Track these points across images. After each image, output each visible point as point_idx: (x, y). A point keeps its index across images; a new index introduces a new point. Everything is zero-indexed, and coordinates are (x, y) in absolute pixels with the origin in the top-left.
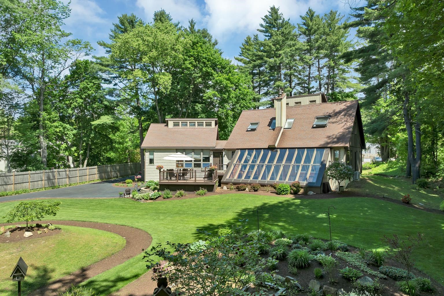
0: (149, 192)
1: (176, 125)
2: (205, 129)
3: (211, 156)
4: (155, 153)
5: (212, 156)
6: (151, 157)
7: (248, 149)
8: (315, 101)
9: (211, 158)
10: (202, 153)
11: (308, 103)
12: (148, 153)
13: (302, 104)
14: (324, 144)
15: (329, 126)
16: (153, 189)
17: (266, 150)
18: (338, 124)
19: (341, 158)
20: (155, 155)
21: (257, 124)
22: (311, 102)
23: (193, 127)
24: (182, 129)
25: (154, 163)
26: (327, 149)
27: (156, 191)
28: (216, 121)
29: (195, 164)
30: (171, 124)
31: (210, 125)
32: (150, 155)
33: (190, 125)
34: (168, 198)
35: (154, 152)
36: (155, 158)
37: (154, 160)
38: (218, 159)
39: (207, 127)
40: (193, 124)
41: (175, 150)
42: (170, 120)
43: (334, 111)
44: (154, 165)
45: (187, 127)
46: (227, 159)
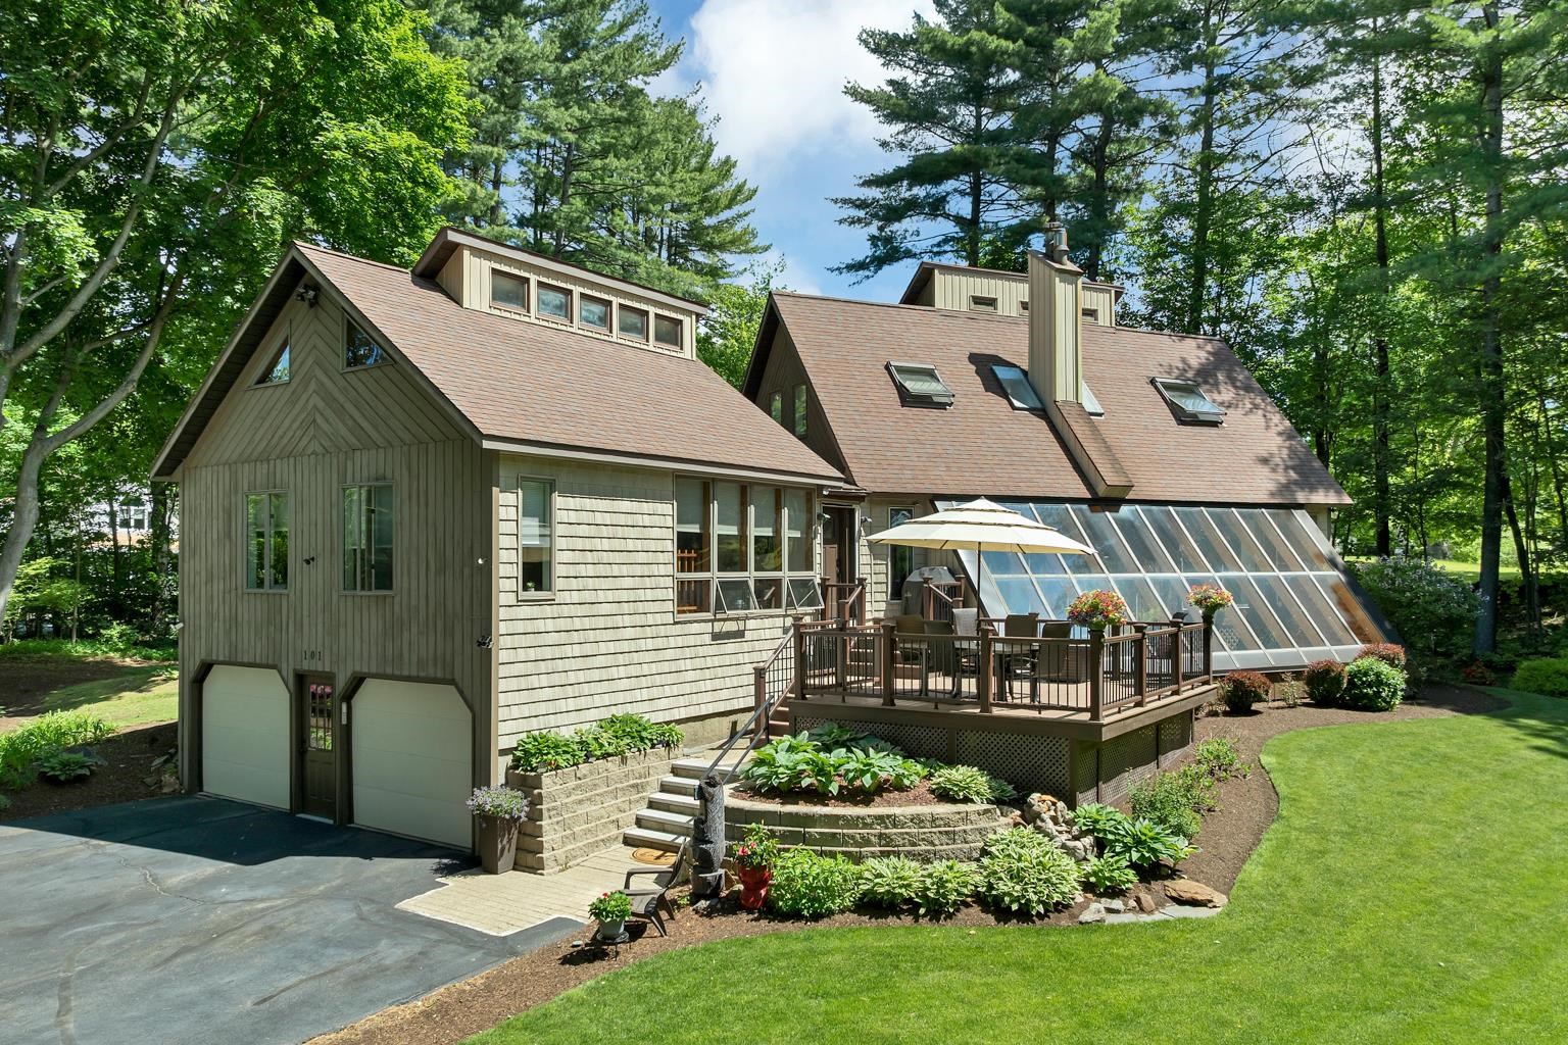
3: (816, 534)
4: (559, 501)
5: (821, 532)
9: (819, 548)
10: (786, 515)
12: (518, 498)
17: (1086, 508)
20: (559, 516)
21: (931, 373)
23: (601, 333)
25: (559, 584)
26: (1299, 512)
31: (675, 340)
32: (526, 510)
33: (582, 318)
35: (553, 486)
36: (557, 543)
37: (557, 557)
39: (664, 349)
40: (597, 308)
41: (671, 486)
42: (473, 251)
44: (550, 602)
45: (568, 328)
46: (867, 550)
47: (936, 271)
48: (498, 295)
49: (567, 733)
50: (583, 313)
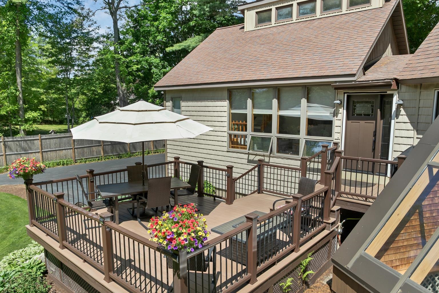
1: (263, 18)
3: (335, 114)
4: (183, 104)
5: (343, 112)
9: (339, 122)
12: (170, 103)
20: (182, 109)
23: (310, 17)
30: (250, 18)
33: (300, 14)
35: (181, 99)
39: (355, 9)
40: (309, 6)
41: (226, 94)
42: (248, 9)
45: (290, 22)
46: (409, 126)
48: (258, 21)
50: (301, 11)
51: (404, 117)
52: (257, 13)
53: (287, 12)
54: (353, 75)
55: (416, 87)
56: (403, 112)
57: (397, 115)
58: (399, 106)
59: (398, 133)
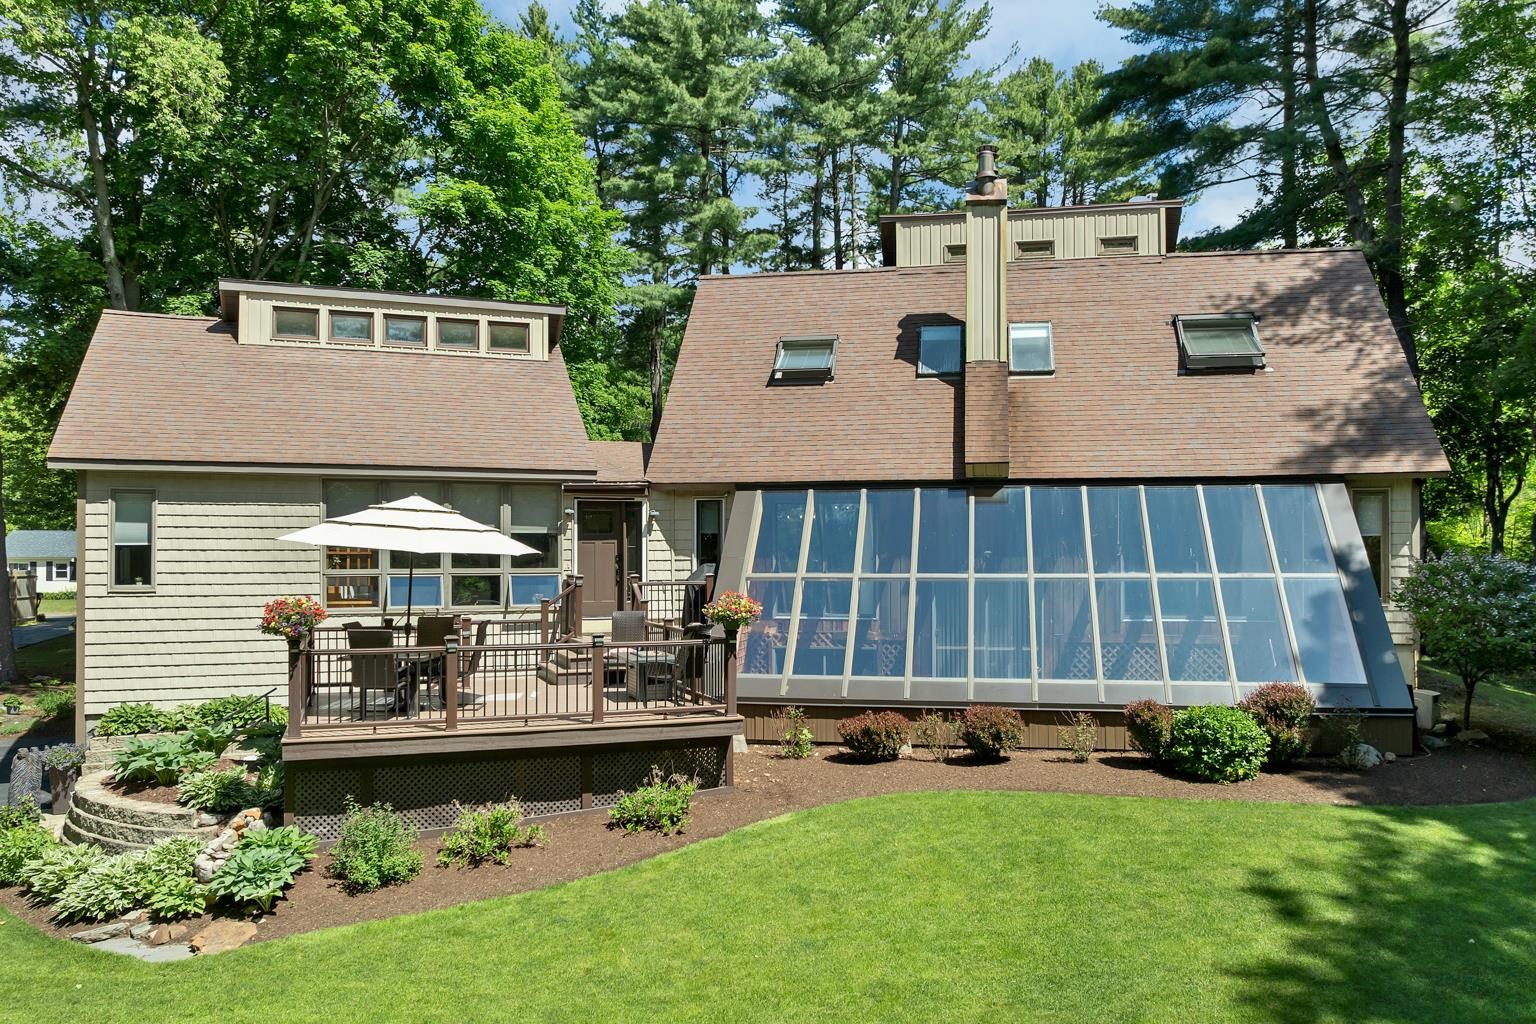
0: (184, 834)
1: (293, 323)
2: (488, 367)
3: (562, 530)
4: (159, 508)
5: (573, 527)
6: (133, 533)
7: (820, 486)
8: (1130, 242)
9: (569, 543)
10: (506, 511)
11: (1092, 250)
12: (108, 507)
13: (1058, 255)
14: (1304, 460)
15: (1277, 368)
16: (209, 799)
17: (944, 492)
18: (1317, 346)
19: (1396, 539)
20: (158, 521)
21: (826, 345)
22: (1107, 242)
23: (414, 348)
24: (336, 358)
25: (157, 579)
26: (1331, 487)
27: (252, 818)
28: (553, 319)
29: (459, 583)
30: (256, 315)
31: (522, 343)
32: (120, 516)
33: (387, 335)
34: (387, 880)
35: (153, 495)
36: (158, 544)
37: (157, 556)
38: (607, 549)
39: (502, 354)
40: (410, 326)
41: (318, 489)
42: (251, 295)
43: (1261, 288)
44: (151, 594)
45: (368, 348)
46: (665, 545)
47: (898, 225)
48: (281, 328)
49: (169, 708)
50: (391, 332)
51: (657, 534)
52: (276, 308)
53: (359, 326)
54: (594, 473)
55: (668, 493)
56: (655, 526)
57: (650, 531)
58: (651, 517)
59: (651, 556)
